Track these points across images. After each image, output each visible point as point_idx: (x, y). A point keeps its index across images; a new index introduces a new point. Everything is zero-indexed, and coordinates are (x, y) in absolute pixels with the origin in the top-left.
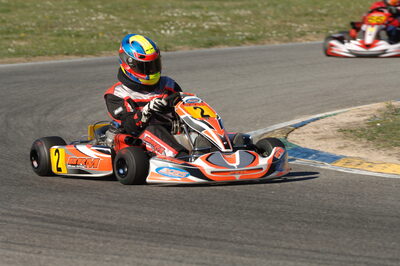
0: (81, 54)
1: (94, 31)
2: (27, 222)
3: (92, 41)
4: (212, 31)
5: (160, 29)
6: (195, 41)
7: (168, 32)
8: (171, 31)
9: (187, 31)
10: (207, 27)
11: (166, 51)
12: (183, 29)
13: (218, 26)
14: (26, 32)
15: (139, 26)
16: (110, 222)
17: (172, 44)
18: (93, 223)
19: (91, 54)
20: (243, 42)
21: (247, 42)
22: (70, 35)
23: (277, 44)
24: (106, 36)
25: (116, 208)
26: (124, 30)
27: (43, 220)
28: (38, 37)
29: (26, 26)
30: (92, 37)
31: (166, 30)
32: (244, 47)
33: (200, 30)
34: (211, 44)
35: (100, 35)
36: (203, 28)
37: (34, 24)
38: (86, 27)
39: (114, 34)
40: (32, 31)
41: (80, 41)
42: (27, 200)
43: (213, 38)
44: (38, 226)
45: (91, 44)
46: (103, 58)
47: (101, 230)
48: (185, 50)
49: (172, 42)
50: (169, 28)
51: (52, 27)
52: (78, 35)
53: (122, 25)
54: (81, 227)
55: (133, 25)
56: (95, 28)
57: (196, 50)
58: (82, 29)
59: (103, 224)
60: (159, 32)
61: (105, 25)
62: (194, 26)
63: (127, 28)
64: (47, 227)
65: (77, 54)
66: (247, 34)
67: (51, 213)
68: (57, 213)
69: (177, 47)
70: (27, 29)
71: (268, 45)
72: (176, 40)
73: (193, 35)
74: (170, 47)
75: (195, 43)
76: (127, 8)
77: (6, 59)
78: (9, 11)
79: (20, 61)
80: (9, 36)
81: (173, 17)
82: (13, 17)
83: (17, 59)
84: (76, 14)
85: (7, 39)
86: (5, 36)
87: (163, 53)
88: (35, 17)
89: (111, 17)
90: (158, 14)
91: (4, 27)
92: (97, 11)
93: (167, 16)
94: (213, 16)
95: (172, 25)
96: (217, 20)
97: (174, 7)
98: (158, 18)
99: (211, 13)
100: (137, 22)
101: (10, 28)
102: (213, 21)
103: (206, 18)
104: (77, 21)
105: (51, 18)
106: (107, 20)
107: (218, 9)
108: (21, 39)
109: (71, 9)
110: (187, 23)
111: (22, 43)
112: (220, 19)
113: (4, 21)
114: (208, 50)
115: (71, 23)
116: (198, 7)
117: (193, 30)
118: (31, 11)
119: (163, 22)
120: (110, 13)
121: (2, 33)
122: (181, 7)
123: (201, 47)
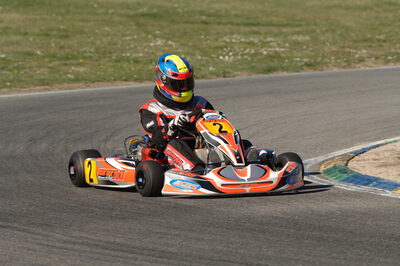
0: (139, 80)
1: (152, 57)
2: (88, 249)
3: (151, 67)
4: (271, 57)
5: (219, 55)
6: (253, 67)
7: (227, 58)
8: (229, 57)
9: (246, 57)
10: (265, 53)
11: (225, 77)
12: (242, 55)
13: (276, 52)
14: (84, 58)
15: (197, 52)
16: (171, 249)
17: (229, 70)
18: (153, 250)
19: (150, 79)
20: (301, 68)
21: (306, 68)
22: (129, 61)
23: (336, 70)
25: (177, 235)
27: (104, 248)
28: (96, 63)
29: (85, 51)
30: (151, 63)
31: (224, 56)
32: (303, 73)
33: (259, 56)
34: (269, 70)
36: (261, 54)
37: (92, 50)
38: (143, 52)
40: (90, 57)
41: (139, 67)
42: (88, 227)
43: (272, 64)
44: (99, 253)
47: (162, 257)
48: (243, 76)
49: (231, 68)
50: (227, 54)
51: (110, 53)
52: (136, 61)
53: (180, 51)
54: (142, 254)
55: (191, 51)
56: (153, 53)
57: (254, 76)
58: (141, 55)
59: (164, 252)
60: (218, 58)
61: (164, 51)
62: (253, 52)
63: (187, 54)
64: (108, 255)
65: (136, 80)
66: (305, 60)
67: (112, 240)
68: (118, 240)
69: (236, 73)
70: (85, 55)
71: (327, 71)
72: (234, 66)
73: (251, 61)
74: (229, 73)
75: (253, 69)
76: (185, 33)
77: (66, 85)
78: (67, 37)
79: (79, 87)
80: (68, 62)
81: (231, 42)
82: (71, 42)
83: (76, 85)
84: (134, 40)
85: (66, 65)
86: (64, 62)
87: (221, 79)
88: (93, 43)
89: (170, 42)
90: (217, 40)
91: (62, 53)
92: (155, 36)
93: (225, 41)
94: (271, 42)
95: (230, 51)
96: (275, 46)
97: (232, 33)
98: (217, 44)
99: (269, 39)
100: (195, 47)
101: (68, 54)
102: (271, 47)
103: (264, 44)
104: (136, 46)
105: (110, 44)
106: (165, 45)
107: (276, 35)
108: (80, 65)
109: (130, 35)
110: (245, 49)
111: (81, 69)
112: (279, 45)
113: (62, 47)
114: (266, 76)
115: (130, 49)
116: (256, 33)
117: (252, 55)
118: (89, 37)
119: (221, 48)
120: (168, 39)
121: (60, 59)
122: (239, 33)
123: (259, 73)
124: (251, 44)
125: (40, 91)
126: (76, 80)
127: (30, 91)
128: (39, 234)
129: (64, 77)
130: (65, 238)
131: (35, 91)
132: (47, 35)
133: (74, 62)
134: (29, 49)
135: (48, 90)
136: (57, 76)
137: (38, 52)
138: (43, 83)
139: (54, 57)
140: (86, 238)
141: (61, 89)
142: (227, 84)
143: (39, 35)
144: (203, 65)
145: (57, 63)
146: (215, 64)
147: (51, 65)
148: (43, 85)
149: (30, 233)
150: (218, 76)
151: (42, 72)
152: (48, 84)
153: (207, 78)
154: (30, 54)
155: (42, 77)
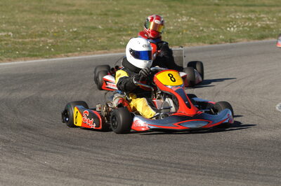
1: (180, 29)
2: (133, 164)
3: (179, 36)
4: (263, 28)
6: (251, 35)
7: (232, 29)
8: (234, 28)
9: (246, 28)
10: (259, 25)
11: (231, 42)
12: (243, 27)
13: (267, 25)
14: (132, 30)
15: (211, 25)
16: (191, 163)
17: (234, 38)
18: (179, 164)
19: (178, 45)
24: (188, 32)
26: (201, 28)
27: (144, 162)
29: (133, 26)
30: (179, 33)
31: (230, 28)
33: (255, 28)
34: (262, 37)
35: (184, 32)
36: (257, 26)
37: (138, 25)
38: (173, 25)
39: (194, 31)
40: (136, 30)
41: (170, 36)
43: (264, 33)
44: (140, 166)
45: (177, 38)
46: (187, 48)
47: (185, 169)
48: (244, 42)
49: (235, 36)
50: (233, 26)
52: (168, 32)
53: (199, 24)
54: (171, 167)
55: (207, 25)
56: (180, 27)
57: (252, 42)
58: (172, 28)
59: (186, 165)
60: (226, 29)
61: (188, 25)
62: (250, 25)
63: (204, 27)
64: (147, 167)
67: (149, 157)
69: (238, 40)
70: (133, 28)
72: (237, 35)
73: (250, 31)
74: (234, 40)
75: (250, 37)
76: (203, 12)
77: (119, 50)
78: (120, 16)
80: (121, 33)
81: (235, 18)
82: (123, 20)
84: (167, 17)
85: (119, 35)
86: (118, 33)
87: (228, 44)
88: (138, 20)
89: (192, 19)
90: (225, 17)
91: (116, 27)
92: (182, 15)
93: (231, 18)
95: (235, 24)
96: (266, 20)
97: (236, 12)
98: (225, 20)
99: (262, 16)
100: (210, 22)
101: (121, 27)
102: (263, 21)
103: (258, 19)
104: (168, 22)
106: (189, 21)
107: (267, 13)
108: (129, 35)
109: (164, 14)
110: (245, 23)
112: (269, 19)
113: (116, 23)
114: (259, 41)
116: (253, 11)
117: (250, 27)
118: (135, 16)
119: (228, 22)
120: (191, 16)
121: (115, 31)
122: (241, 12)
123: (255, 39)
124: (250, 19)
125: (101, 54)
127: (94, 54)
129: (118, 44)
131: (97, 54)
132: (106, 14)
133: (125, 33)
134: (93, 25)
135: (106, 53)
136: (113, 43)
137: (100, 27)
139: (110, 30)
140: (131, 156)
141: (116, 52)
142: (232, 47)
143: (101, 15)
144: (216, 35)
145: (113, 34)
146: (224, 34)
147: (109, 36)
148: (103, 49)
150: (226, 42)
151: (103, 41)
152: (106, 49)
153: (219, 43)
154: (94, 28)
155: (103, 44)
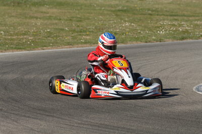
1: (124, 32)
2: (91, 127)
3: (123, 36)
4: (183, 32)
5: (158, 31)
6: (175, 37)
8: (163, 32)
9: (171, 32)
10: (181, 30)
11: (160, 42)
12: (169, 31)
13: (186, 29)
14: (89, 32)
15: (146, 29)
16: (133, 128)
17: (163, 38)
18: (124, 128)
19: (122, 43)
20: (199, 38)
21: (201, 38)
24: (130, 34)
25: (136, 121)
26: (139, 31)
27: (99, 127)
28: (96, 34)
29: (90, 29)
30: (123, 34)
31: (160, 31)
32: (200, 40)
33: (177, 32)
34: (183, 39)
35: (127, 33)
36: (179, 30)
37: (93, 28)
38: (119, 29)
39: (134, 33)
40: (92, 31)
41: (117, 36)
42: (91, 116)
43: (184, 36)
44: (96, 129)
45: (122, 38)
46: (128, 45)
47: (128, 132)
48: (170, 41)
49: (164, 37)
51: (102, 29)
53: (138, 28)
54: (118, 130)
55: (143, 29)
56: (124, 30)
57: (175, 41)
59: (129, 129)
60: (157, 32)
61: (129, 28)
62: (174, 29)
63: (141, 30)
64: (101, 130)
66: (201, 34)
67: (103, 123)
68: (106, 123)
69: (166, 40)
73: (174, 34)
74: (163, 40)
75: (174, 38)
76: (140, 20)
77: (80, 45)
78: (81, 21)
79: (87, 46)
80: (82, 34)
81: (164, 24)
82: (83, 24)
83: (86, 45)
84: (115, 23)
85: (80, 35)
86: (79, 34)
87: (158, 43)
88: (94, 24)
89: (133, 24)
90: (156, 23)
91: (78, 29)
92: (125, 21)
93: (161, 24)
94: (183, 24)
95: (163, 29)
96: (186, 26)
97: (164, 20)
98: (156, 25)
99: (183, 23)
100: (145, 27)
101: (82, 29)
102: (183, 27)
103: (180, 25)
104: (115, 26)
105: (102, 25)
106: (130, 26)
107: (186, 21)
108: (87, 35)
109: (113, 20)
110: (170, 28)
111: (88, 37)
112: (188, 26)
113: (78, 26)
114: (181, 41)
115: (112, 27)
116: (176, 20)
117: (174, 31)
118: (92, 21)
119: (159, 27)
120: (132, 22)
121: (77, 32)
122: (168, 20)
123: (178, 40)
124: (174, 25)
125: (67, 48)
126: (85, 43)
127: (62, 48)
128: (66, 120)
129: (79, 41)
130: (79, 122)
131: (65, 48)
132: (71, 20)
133: (84, 34)
134: (62, 27)
135: (71, 47)
136: (75, 40)
137: (66, 29)
138: (69, 44)
139: (74, 31)
140: (90, 122)
141: (78, 47)
142: (161, 45)
143: (67, 20)
144: (149, 36)
145: (76, 34)
146: (155, 36)
147: (72, 35)
148: (69, 45)
149: (62, 119)
150: (157, 41)
151: (68, 39)
152: (71, 45)
153: (152, 42)
154: (62, 30)
155: (68, 41)
